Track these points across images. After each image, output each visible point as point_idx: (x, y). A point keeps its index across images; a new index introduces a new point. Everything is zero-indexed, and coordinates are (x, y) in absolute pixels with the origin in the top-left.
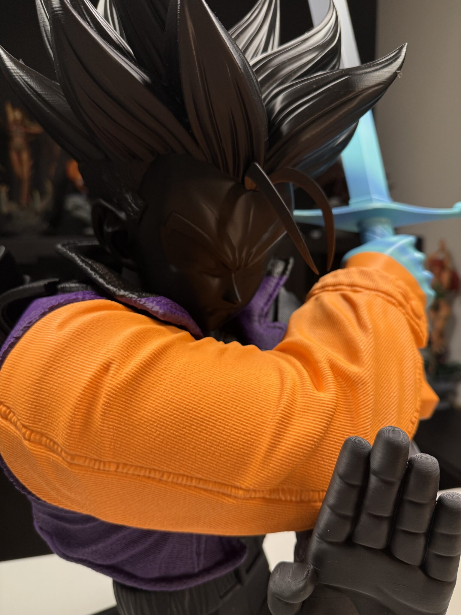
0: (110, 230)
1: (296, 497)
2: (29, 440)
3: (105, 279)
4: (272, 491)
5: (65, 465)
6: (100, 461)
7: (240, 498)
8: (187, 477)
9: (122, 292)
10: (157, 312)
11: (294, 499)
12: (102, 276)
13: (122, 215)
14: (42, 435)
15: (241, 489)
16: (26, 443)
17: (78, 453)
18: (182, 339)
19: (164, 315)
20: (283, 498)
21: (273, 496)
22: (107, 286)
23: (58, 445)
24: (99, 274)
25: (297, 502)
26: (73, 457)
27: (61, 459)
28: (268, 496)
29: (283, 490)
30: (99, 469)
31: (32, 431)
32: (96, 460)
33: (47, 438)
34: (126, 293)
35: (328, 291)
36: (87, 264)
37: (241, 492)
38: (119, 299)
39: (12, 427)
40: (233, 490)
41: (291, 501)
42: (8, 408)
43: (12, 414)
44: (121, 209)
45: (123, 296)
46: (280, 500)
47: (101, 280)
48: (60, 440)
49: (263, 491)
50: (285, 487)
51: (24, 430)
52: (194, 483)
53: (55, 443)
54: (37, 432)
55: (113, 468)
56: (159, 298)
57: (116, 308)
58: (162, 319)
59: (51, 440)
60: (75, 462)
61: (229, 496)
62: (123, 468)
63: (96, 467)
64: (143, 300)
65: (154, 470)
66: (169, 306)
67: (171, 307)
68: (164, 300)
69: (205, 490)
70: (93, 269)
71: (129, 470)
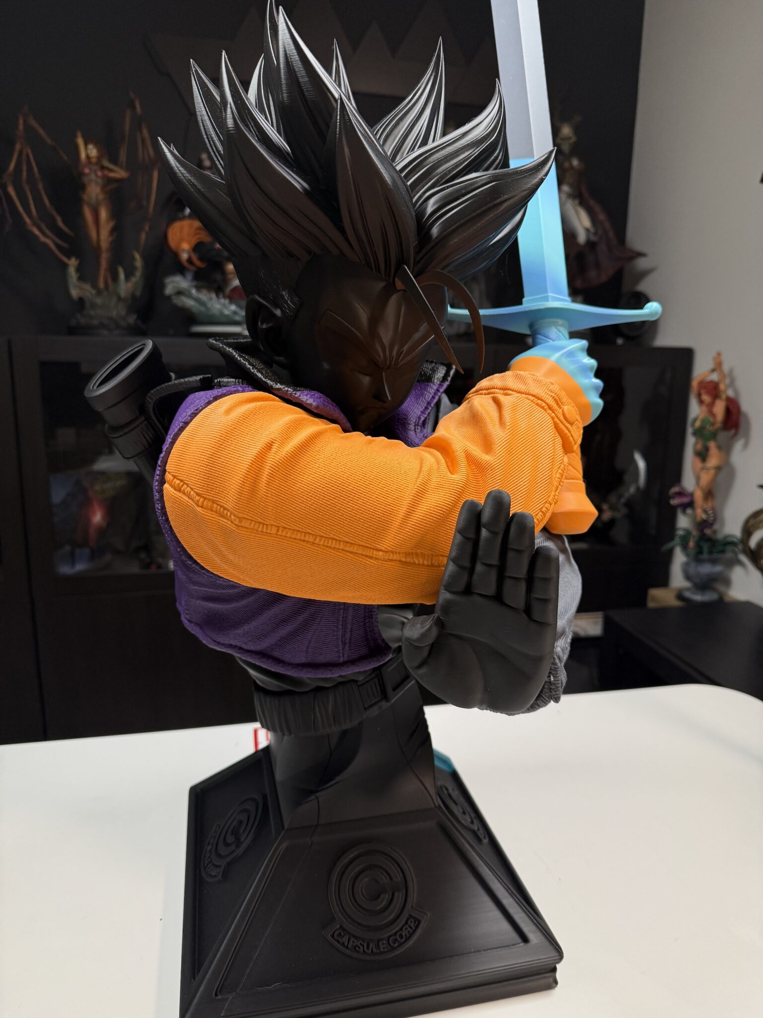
0: (264, 326)
1: (428, 561)
2: (202, 507)
3: (262, 374)
4: (407, 554)
5: (233, 527)
6: (264, 524)
7: (379, 559)
8: (336, 540)
9: (279, 386)
10: (311, 405)
11: (425, 563)
12: (259, 371)
13: (278, 312)
14: (214, 502)
15: (381, 551)
16: (199, 509)
17: (245, 516)
18: (333, 429)
19: (317, 407)
20: (417, 562)
21: (408, 560)
22: (264, 379)
23: (228, 510)
24: (257, 368)
25: (428, 566)
26: (241, 519)
27: (229, 522)
28: (403, 559)
29: (417, 554)
30: (262, 532)
31: (205, 499)
32: (260, 523)
33: (218, 505)
34: (282, 387)
35: (481, 394)
36: (244, 359)
37: (381, 553)
38: (275, 392)
39: (186, 498)
40: (375, 552)
41: (423, 565)
42: (182, 481)
43: (185, 486)
44: (277, 306)
45: (279, 389)
46: (414, 563)
47: (259, 375)
48: (229, 506)
49: (399, 553)
50: (419, 551)
51: (198, 498)
52: (342, 546)
53: (225, 509)
54: (209, 500)
55: (274, 531)
56: (313, 393)
57: (274, 400)
58: (315, 411)
59: (221, 506)
60: (243, 524)
61: (371, 558)
62: (282, 531)
63: (260, 529)
64: (298, 393)
65: (309, 533)
66: (322, 400)
67: (324, 401)
68: (317, 394)
69: (351, 552)
70: (250, 364)
71: (287, 533)
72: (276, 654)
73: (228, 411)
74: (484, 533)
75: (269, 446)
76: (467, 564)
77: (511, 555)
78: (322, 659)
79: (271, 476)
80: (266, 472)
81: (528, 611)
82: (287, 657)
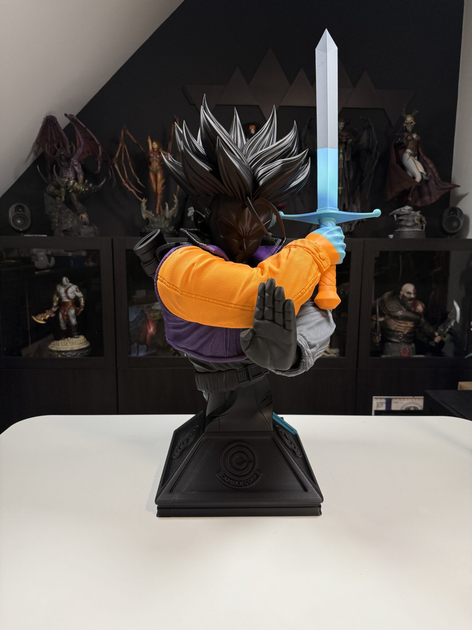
0: (199, 222)
2: (169, 287)
3: (196, 239)
4: (243, 306)
5: (180, 295)
6: (190, 293)
7: (232, 308)
8: (217, 300)
9: (201, 244)
10: (212, 250)
11: (250, 309)
12: (195, 238)
13: (204, 216)
14: (173, 285)
15: (233, 304)
16: (168, 288)
17: (183, 290)
18: (221, 260)
19: (214, 251)
20: (247, 309)
21: (243, 308)
22: (196, 241)
23: (178, 288)
24: (194, 237)
25: (251, 311)
26: (182, 291)
27: (178, 293)
28: (241, 308)
29: (247, 306)
30: (190, 296)
31: (170, 284)
32: (189, 293)
33: (175, 286)
34: (203, 244)
36: (190, 234)
37: (233, 305)
38: (200, 246)
39: (164, 284)
40: (231, 305)
41: (249, 310)
42: (163, 278)
43: (164, 280)
44: (204, 214)
45: (202, 245)
46: (246, 310)
47: (195, 240)
48: (178, 286)
49: (240, 305)
50: (247, 305)
51: (168, 284)
52: (219, 302)
53: (177, 288)
54: (172, 284)
55: (194, 296)
56: (214, 246)
57: (199, 249)
58: (214, 253)
59: (176, 287)
60: (183, 293)
61: (229, 307)
62: (197, 296)
63: (189, 296)
64: (208, 246)
65: (207, 297)
66: (217, 249)
67: (218, 249)
69: (222, 305)
70: (192, 236)
71: (199, 297)
72: (199, 352)
73: (181, 253)
74: (267, 294)
75: (193, 265)
76: (262, 307)
77: (276, 302)
78: (218, 354)
79: (193, 275)
80: (192, 273)
81: (284, 326)
82: (204, 353)
